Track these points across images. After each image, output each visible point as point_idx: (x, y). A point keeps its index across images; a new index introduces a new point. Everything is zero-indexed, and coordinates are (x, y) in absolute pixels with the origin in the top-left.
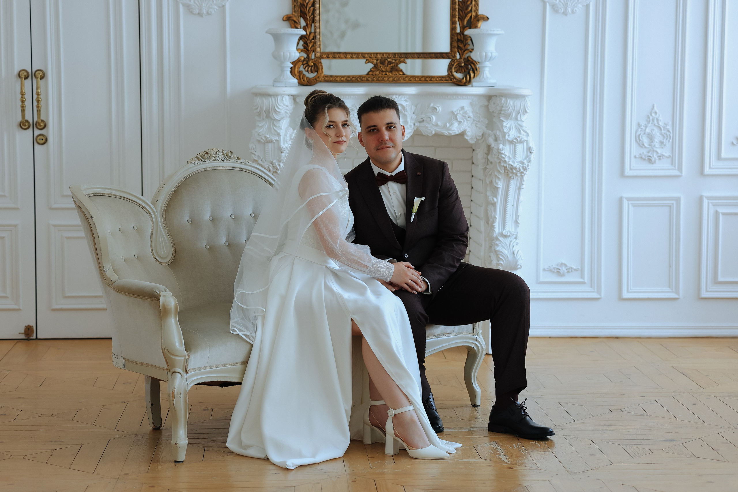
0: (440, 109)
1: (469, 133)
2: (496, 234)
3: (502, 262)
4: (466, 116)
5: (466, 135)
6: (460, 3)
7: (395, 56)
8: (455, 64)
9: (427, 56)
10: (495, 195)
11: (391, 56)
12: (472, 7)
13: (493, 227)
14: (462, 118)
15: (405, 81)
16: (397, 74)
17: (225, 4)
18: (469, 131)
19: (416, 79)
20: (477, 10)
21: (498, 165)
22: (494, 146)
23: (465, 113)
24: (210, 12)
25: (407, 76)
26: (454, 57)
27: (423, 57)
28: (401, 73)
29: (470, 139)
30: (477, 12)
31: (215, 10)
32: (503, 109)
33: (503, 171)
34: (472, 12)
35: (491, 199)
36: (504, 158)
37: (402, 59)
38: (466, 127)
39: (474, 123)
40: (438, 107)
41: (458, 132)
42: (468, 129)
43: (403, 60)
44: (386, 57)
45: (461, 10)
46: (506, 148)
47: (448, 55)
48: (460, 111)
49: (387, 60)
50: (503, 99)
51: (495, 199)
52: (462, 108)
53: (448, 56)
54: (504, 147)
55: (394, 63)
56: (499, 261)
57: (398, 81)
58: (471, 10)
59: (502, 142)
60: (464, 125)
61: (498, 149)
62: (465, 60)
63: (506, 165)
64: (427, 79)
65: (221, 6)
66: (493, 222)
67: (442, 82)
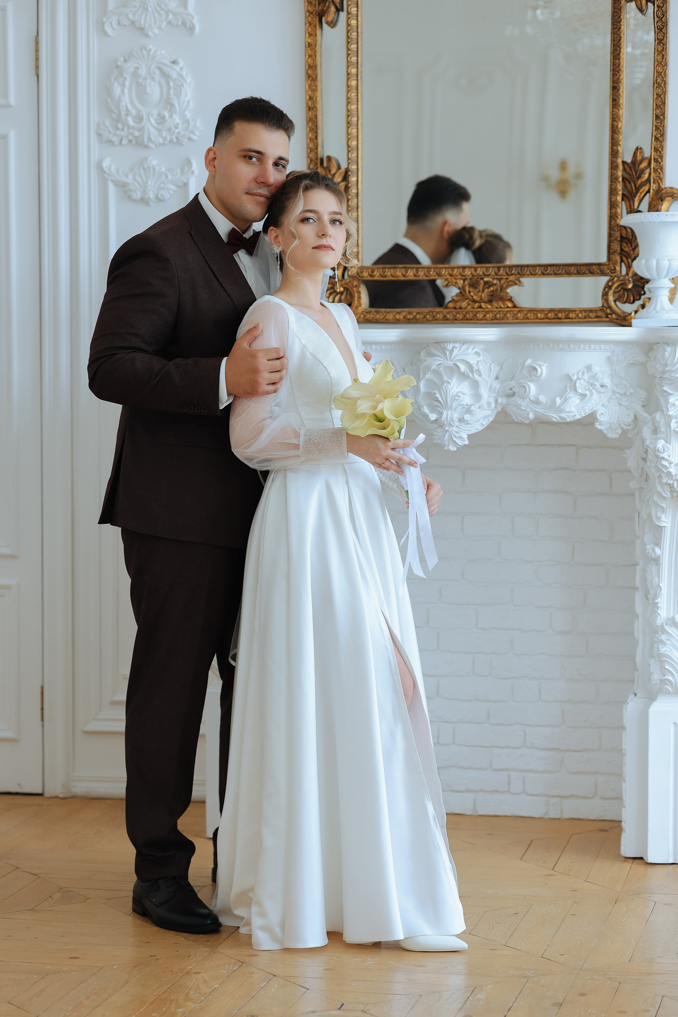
0: (543, 370)
1: (602, 417)
2: (662, 621)
3: (671, 678)
4: (596, 383)
5: (598, 422)
6: (626, 166)
7: (499, 270)
8: (615, 285)
9: (560, 271)
10: (658, 543)
11: (490, 272)
12: (650, 173)
13: (655, 606)
14: (587, 388)
15: (517, 319)
16: (502, 306)
17: (188, 180)
18: (602, 414)
19: (539, 315)
20: (661, 179)
21: (657, 480)
22: (651, 443)
23: (594, 377)
24: (162, 195)
25: (521, 310)
26: (613, 272)
27: (552, 272)
28: (510, 305)
29: (607, 429)
30: (661, 184)
31: (171, 192)
32: (667, 369)
33: (669, 493)
34: (650, 184)
35: (651, 551)
36: (666, 467)
37: (511, 278)
38: (596, 405)
39: (614, 397)
40: (540, 366)
41: (580, 415)
42: (601, 410)
43: (513, 280)
44: (481, 273)
45: (627, 179)
46: (671, 447)
47: (602, 267)
48: (583, 373)
49: (482, 279)
50: (669, 349)
51: (658, 551)
52: (589, 368)
53: (601, 271)
54: (668, 445)
55: (495, 284)
56: (665, 676)
57: (502, 319)
58: (648, 180)
59: (664, 436)
60: (592, 402)
61: (656, 450)
62: (635, 277)
63: (672, 482)
64: (560, 315)
65: (181, 184)
66: (656, 596)
67: (590, 320)
